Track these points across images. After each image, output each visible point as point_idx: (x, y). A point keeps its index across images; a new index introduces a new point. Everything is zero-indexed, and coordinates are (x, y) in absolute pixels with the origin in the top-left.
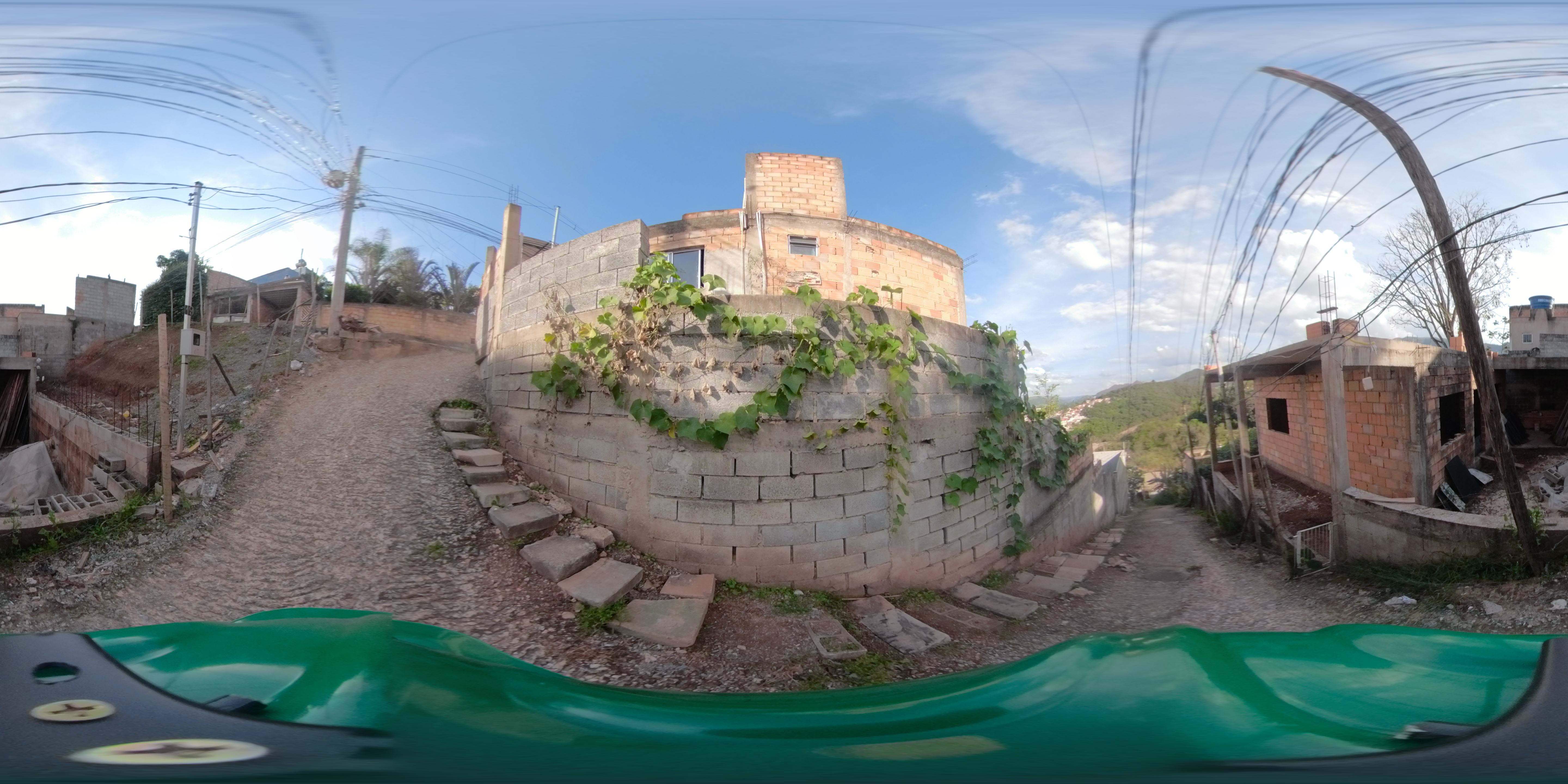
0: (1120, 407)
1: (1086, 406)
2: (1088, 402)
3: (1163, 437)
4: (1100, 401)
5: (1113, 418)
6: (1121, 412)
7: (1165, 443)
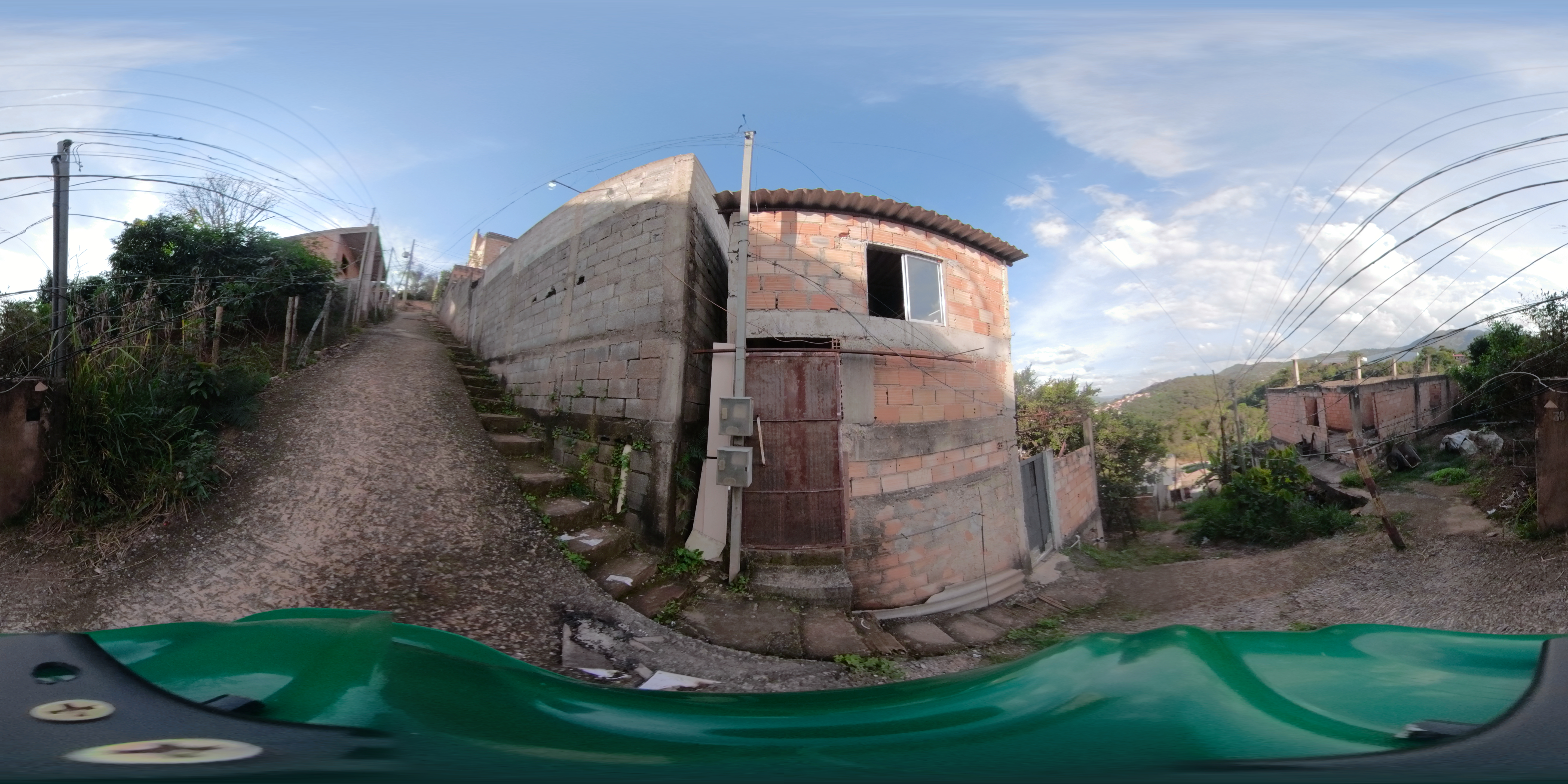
0: (1160, 401)
1: (1125, 402)
2: (1127, 397)
3: (1206, 424)
4: (1140, 395)
5: (1153, 412)
6: (1161, 407)
7: (1209, 431)
